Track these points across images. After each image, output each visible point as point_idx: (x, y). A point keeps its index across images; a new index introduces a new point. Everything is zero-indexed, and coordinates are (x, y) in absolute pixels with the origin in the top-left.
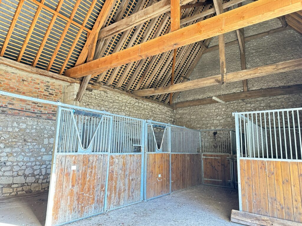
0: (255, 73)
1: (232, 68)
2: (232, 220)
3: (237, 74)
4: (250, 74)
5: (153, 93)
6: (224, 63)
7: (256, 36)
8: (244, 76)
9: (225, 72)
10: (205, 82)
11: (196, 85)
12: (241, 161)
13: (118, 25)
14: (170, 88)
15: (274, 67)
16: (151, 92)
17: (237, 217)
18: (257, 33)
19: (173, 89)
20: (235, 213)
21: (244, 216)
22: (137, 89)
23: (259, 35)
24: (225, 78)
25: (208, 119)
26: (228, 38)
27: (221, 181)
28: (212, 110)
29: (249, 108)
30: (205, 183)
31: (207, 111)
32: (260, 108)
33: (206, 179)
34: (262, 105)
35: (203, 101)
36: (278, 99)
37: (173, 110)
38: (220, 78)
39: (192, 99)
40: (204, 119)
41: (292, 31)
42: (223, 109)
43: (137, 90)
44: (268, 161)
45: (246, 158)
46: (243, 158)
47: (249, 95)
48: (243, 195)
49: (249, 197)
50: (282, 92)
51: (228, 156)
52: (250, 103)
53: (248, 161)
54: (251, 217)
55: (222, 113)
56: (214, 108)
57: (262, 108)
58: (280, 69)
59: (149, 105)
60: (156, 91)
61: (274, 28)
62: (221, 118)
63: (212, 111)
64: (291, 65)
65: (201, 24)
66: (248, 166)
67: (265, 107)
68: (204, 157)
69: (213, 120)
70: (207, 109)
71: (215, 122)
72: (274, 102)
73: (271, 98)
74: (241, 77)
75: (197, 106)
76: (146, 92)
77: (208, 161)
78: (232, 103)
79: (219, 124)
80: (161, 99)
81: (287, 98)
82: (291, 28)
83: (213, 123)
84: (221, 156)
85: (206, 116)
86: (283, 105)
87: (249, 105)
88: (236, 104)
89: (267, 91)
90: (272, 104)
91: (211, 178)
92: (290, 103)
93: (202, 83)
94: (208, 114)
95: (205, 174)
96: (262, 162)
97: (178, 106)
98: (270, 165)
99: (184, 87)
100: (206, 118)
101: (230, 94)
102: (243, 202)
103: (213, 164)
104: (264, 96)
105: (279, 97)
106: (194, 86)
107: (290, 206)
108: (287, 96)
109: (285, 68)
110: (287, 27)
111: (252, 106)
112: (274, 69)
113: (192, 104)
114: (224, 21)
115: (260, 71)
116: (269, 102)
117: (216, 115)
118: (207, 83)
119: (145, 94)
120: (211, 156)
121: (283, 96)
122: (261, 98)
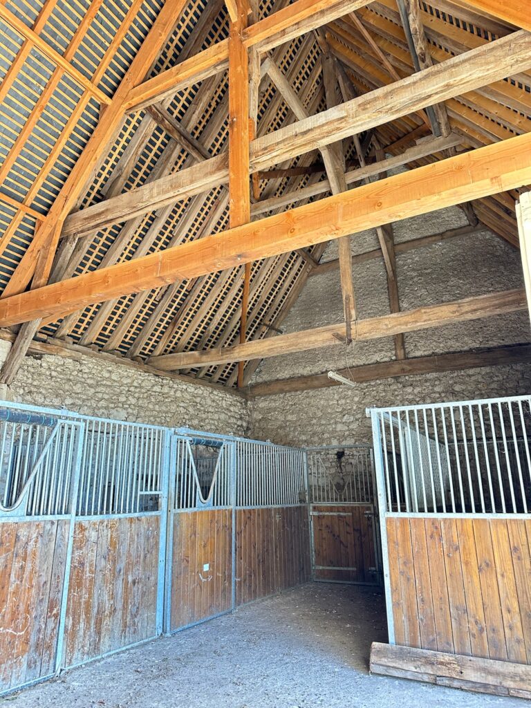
0: (416, 322)
1: (370, 309)
2: (373, 668)
3: (379, 323)
4: (406, 323)
5: (197, 363)
6: (352, 298)
7: (416, 243)
8: (392, 327)
9: (354, 318)
10: (313, 338)
11: (293, 345)
12: (389, 520)
13: (109, 207)
14: (238, 351)
15: (453, 308)
16: (192, 361)
17: (384, 661)
18: (419, 236)
19: (243, 353)
20: (379, 652)
21: (401, 655)
22: (157, 352)
23: (424, 241)
24: (353, 332)
25: (323, 422)
26: (361, 245)
27: (355, 569)
28: (332, 400)
29: (411, 397)
30: (317, 577)
31: (322, 402)
32: (433, 395)
33: (321, 568)
34: (437, 389)
35: (312, 380)
36: (469, 376)
37: (247, 401)
38: (344, 330)
39: (288, 376)
40: (314, 421)
41: (488, 235)
42: (356, 399)
43: (159, 355)
44: (445, 520)
45: (399, 514)
46: (392, 515)
47: (408, 368)
48: (396, 605)
49: (410, 607)
50: (477, 361)
51: (368, 509)
52: (411, 385)
53: (403, 520)
54: (414, 658)
55: (355, 408)
56: (336, 397)
57: (438, 395)
58: (467, 312)
59: (188, 389)
60: (204, 358)
61: (453, 226)
62: (352, 418)
63: (331, 403)
64: (487, 304)
65: (294, 215)
66: (404, 533)
67: (443, 395)
68: (316, 514)
69: (336, 423)
70: (321, 399)
71: (339, 427)
72: (461, 383)
73: (456, 374)
74: (388, 329)
75: (299, 392)
76: (180, 359)
77: (324, 522)
78: (374, 386)
79: (347, 433)
80: (217, 377)
81: (487, 373)
82: (486, 228)
83: (334, 431)
84: (353, 509)
85: (319, 414)
86: (480, 390)
87: (409, 390)
88: (381, 387)
89: (446, 359)
90: (457, 388)
91: (331, 563)
92: (493, 386)
93: (306, 340)
94: (323, 409)
95: (318, 554)
96: (434, 521)
97: (256, 391)
98: (450, 527)
99: (269, 350)
100: (320, 418)
101: (369, 364)
102: (396, 621)
103: (336, 529)
104: (440, 369)
105: (471, 372)
106: (290, 346)
107: (498, 624)
108: (488, 369)
109: (475, 310)
110: (479, 226)
111: (416, 391)
112: (454, 312)
113: (287, 388)
114: (341, 211)
115: (425, 317)
116: (450, 382)
117: (341, 412)
118: (316, 341)
119: (178, 364)
120: (331, 509)
121: (478, 370)
122: (435, 375)
